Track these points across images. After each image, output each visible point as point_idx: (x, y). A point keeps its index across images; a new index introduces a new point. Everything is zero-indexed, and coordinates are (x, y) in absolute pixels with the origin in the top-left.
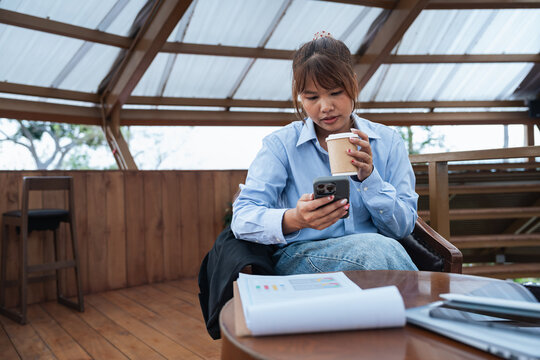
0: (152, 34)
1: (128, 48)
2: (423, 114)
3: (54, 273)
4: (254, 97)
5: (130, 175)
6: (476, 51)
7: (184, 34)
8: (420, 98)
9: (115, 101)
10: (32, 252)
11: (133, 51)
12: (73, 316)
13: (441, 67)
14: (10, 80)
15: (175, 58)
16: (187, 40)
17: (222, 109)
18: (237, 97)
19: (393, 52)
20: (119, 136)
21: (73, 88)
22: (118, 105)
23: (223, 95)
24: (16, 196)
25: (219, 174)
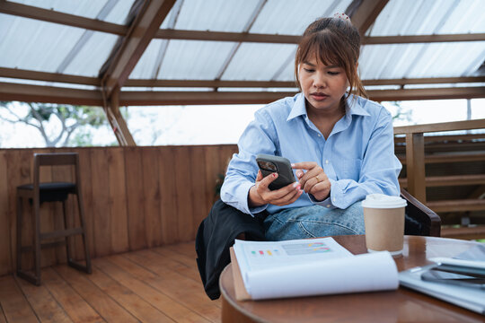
0: (146, 22)
1: (125, 35)
2: (394, 90)
3: (64, 239)
4: (240, 78)
5: (130, 151)
6: (443, 31)
7: (175, 21)
8: (391, 76)
9: (114, 84)
10: (44, 221)
11: (129, 38)
12: (82, 278)
13: (411, 46)
14: (20, 67)
15: (168, 44)
16: (178, 27)
17: (211, 89)
18: (224, 78)
19: (367, 34)
20: (118, 116)
21: (77, 73)
22: (117, 87)
23: (211, 77)
24: (28, 171)
25: (209, 148)
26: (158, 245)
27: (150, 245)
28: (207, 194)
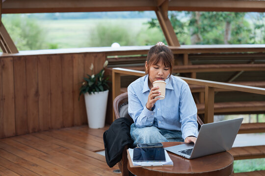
25: (76, 56)
26: (36, 131)
27: (31, 131)
28: (73, 92)
